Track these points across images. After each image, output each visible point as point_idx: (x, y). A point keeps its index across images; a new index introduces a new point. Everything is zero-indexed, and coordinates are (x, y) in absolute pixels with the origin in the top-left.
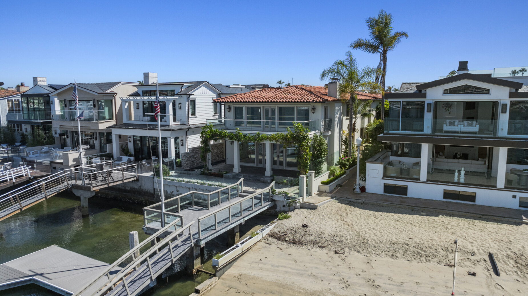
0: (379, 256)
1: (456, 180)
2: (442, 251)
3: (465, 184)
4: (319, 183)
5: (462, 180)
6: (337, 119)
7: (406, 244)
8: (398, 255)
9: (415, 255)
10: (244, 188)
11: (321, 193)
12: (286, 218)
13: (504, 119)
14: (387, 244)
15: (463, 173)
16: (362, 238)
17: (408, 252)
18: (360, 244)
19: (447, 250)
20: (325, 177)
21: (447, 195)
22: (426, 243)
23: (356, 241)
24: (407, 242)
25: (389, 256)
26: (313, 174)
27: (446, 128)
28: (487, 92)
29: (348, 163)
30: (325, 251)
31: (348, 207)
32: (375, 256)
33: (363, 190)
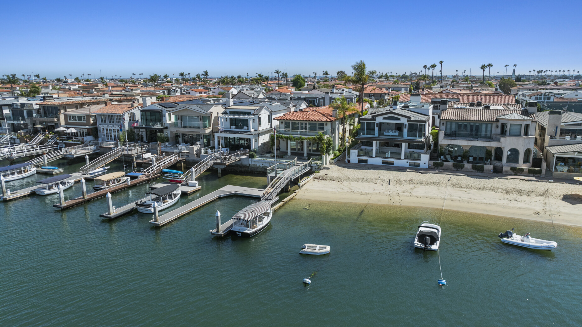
0: (353, 182)
1: (387, 156)
2: (374, 180)
3: (390, 158)
4: (330, 159)
5: (389, 156)
6: (337, 128)
8: (360, 181)
9: (365, 181)
10: (297, 162)
11: (331, 163)
12: (318, 172)
13: (406, 131)
14: (356, 179)
15: (389, 153)
16: (348, 177)
17: (363, 180)
19: (376, 179)
20: (332, 156)
21: (383, 162)
22: (370, 178)
23: (346, 178)
25: (357, 182)
26: (328, 155)
27: (385, 133)
28: (399, 119)
29: (342, 150)
30: (335, 181)
31: (342, 168)
33: (349, 161)
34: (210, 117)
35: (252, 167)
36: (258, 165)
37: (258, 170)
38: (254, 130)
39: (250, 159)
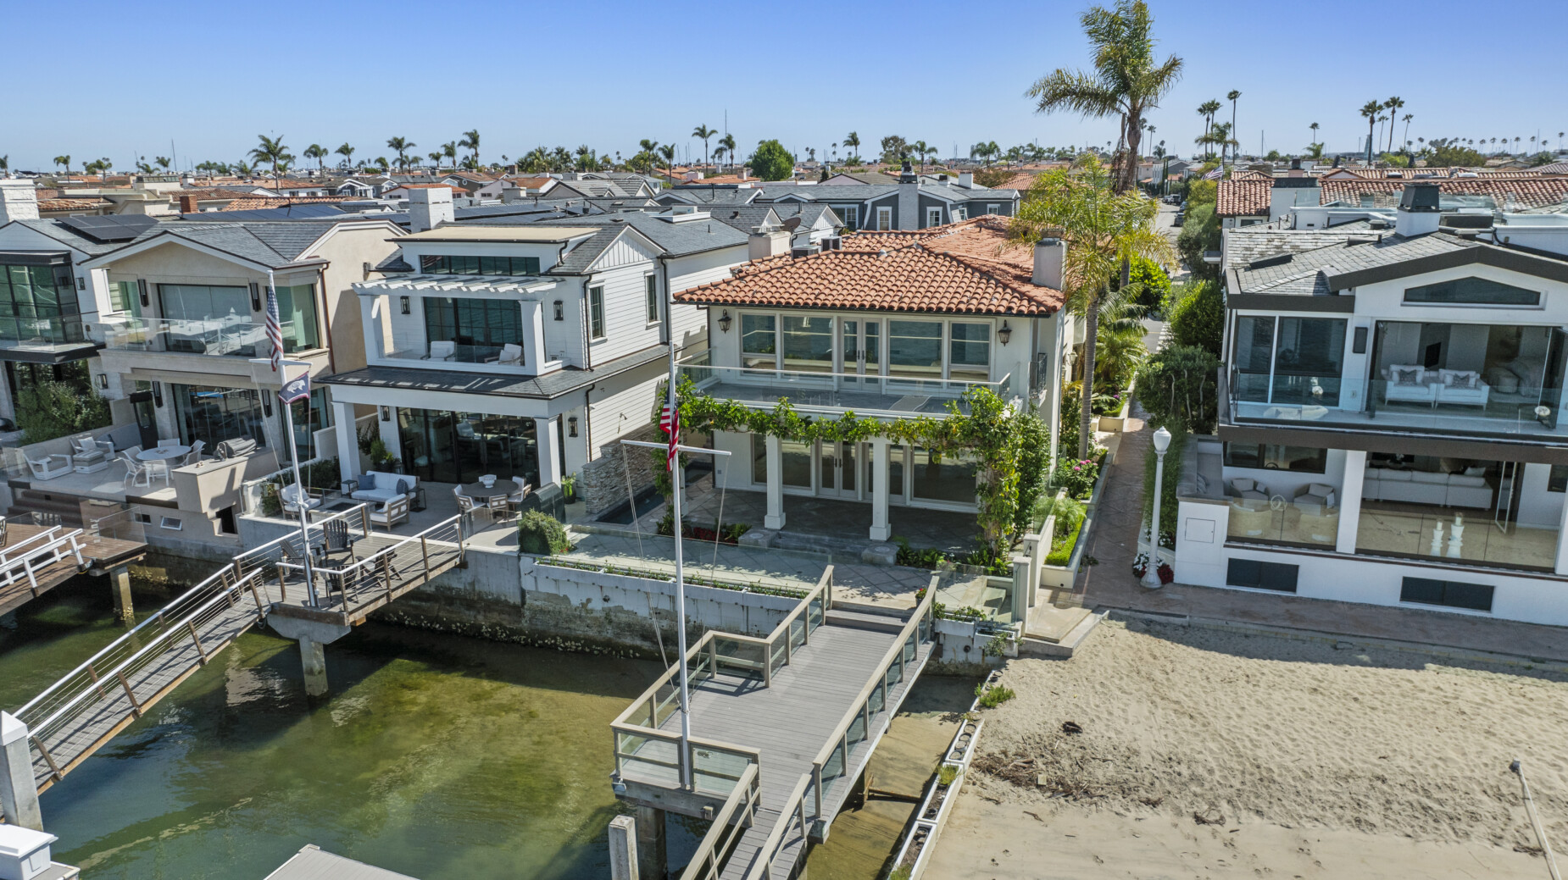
0: (1322, 826)
1: (1436, 550)
2: (1485, 798)
3: (1462, 563)
5: (1455, 551)
7: (1378, 778)
8: (1373, 818)
9: (1417, 814)
10: (836, 594)
14: (1328, 781)
16: (1252, 764)
17: (1395, 807)
18: (1254, 785)
19: (1500, 797)
21: (1412, 589)
22: (1431, 772)
23: (1239, 775)
24: (1379, 772)
25: (1349, 822)
28: (1531, 299)
29: (1089, 482)
30: (1164, 816)
32: (1309, 825)
33: (1166, 573)
34: (312, 287)
35: (542, 611)
36: (575, 601)
37: (580, 630)
38: (557, 365)
39: (527, 562)
